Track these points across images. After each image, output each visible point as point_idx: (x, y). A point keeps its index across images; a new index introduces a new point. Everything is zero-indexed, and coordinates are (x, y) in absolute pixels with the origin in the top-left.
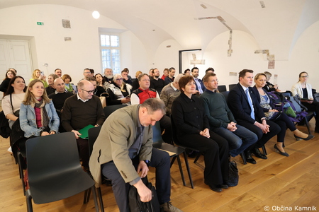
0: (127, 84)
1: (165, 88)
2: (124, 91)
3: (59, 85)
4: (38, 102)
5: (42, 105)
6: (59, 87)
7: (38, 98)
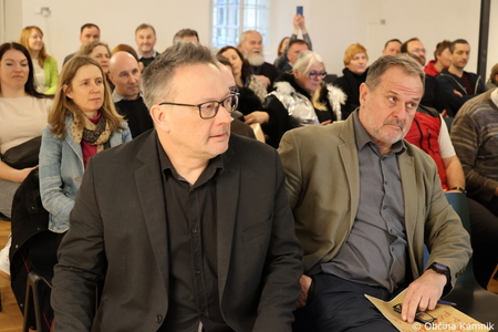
0: (330, 88)
1: (472, 106)
2: (322, 108)
3: (125, 74)
4: (91, 126)
5: (103, 137)
6: (125, 80)
7: (91, 115)
